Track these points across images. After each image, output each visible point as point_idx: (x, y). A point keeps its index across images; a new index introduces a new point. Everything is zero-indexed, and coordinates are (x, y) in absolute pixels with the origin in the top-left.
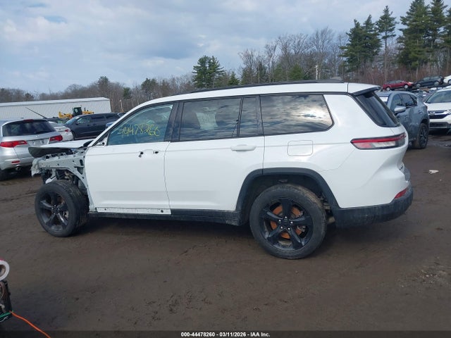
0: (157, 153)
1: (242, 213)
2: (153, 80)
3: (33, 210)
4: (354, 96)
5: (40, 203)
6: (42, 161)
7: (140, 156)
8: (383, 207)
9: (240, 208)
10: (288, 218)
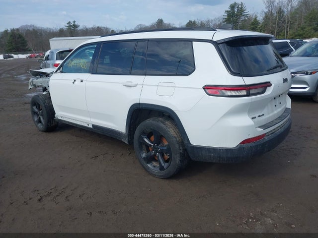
0: (82, 81)
1: (129, 135)
2: (195, 21)
3: (30, 113)
4: (216, 44)
5: (32, 108)
6: (35, 80)
7: (73, 83)
8: (227, 150)
9: (127, 131)
10: (158, 145)
